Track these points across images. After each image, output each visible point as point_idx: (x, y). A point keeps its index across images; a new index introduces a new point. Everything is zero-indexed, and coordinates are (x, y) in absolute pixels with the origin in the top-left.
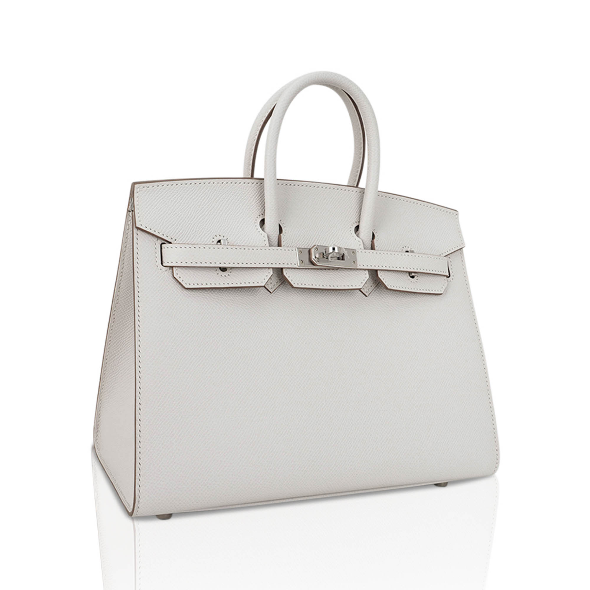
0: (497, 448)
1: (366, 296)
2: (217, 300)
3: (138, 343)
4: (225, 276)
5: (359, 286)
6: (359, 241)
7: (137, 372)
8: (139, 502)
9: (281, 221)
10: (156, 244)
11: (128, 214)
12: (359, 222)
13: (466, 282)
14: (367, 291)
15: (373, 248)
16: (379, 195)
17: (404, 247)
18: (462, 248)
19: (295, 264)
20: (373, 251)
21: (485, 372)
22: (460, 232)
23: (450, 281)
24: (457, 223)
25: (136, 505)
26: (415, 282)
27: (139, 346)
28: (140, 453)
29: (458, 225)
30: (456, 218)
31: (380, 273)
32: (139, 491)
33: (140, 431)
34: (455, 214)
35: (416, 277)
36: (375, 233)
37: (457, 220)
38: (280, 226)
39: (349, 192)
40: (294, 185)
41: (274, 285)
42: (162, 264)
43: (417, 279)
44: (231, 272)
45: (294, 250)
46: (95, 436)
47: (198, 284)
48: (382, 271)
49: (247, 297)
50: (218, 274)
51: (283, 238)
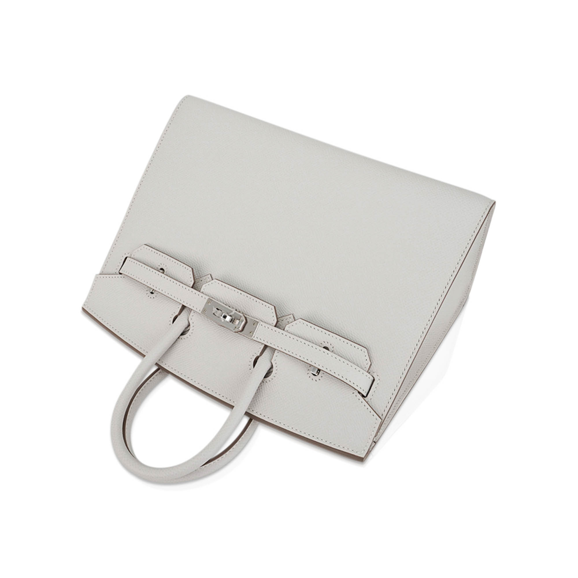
0: (178, 109)
1: (211, 275)
2: (343, 328)
3: (429, 323)
4: (328, 343)
5: (215, 282)
6: (191, 319)
7: (441, 301)
8: (488, 206)
9: (250, 368)
10: (371, 399)
11: (376, 441)
12: (179, 338)
13: (114, 246)
14: (207, 278)
15: (184, 307)
16: (147, 352)
17: (152, 298)
18: (100, 274)
19: (262, 325)
20: (185, 305)
21: (148, 169)
22: (92, 289)
23: (128, 253)
24: (89, 297)
25: (491, 205)
26: (163, 264)
27: (429, 321)
28: (470, 240)
29: (89, 296)
30: (87, 302)
31: (190, 284)
32: (484, 213)
33: (462, 256)
34: (86, 306)
35: (160, 268)
36: (172, 321)
37: (87, 301)
38: (254, 366)
39: (172, 367)
40: (220, 395)
41: (286, 319)
42: (374, 380)
43: (159, 266)
44: (321, 344)
45: (255, 337)
46: (465, 299)
47: (355, 347)
48: (188, 285)
49: (316, 320)
50: (333, 347)
51: (259, 351)
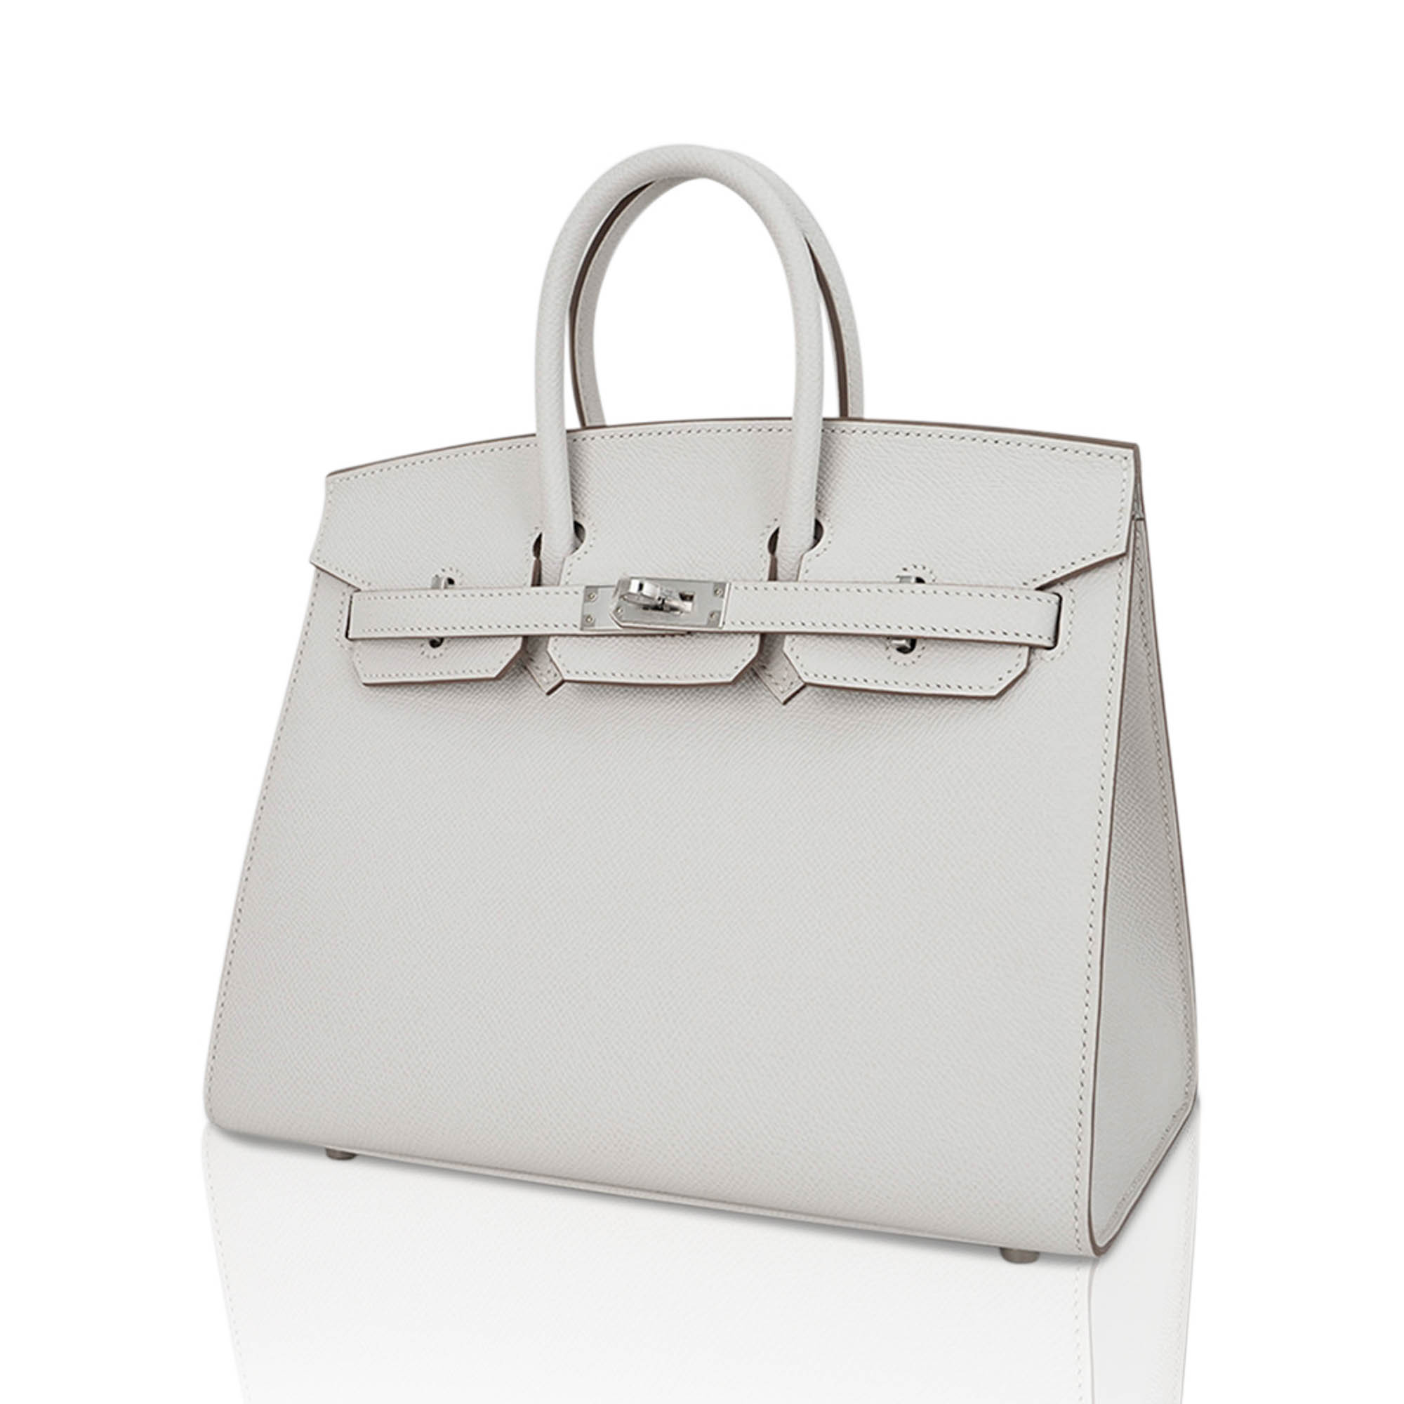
5: (728, 675)
17: (911, 568)
19: (575, 626)
20: (774, 584)
23: (1054, 659)
26: (909, 663)
31: (792, 640)
35: (916, 650)
42: (347, 634)
43: (920, 657)
44: (447, 649)
